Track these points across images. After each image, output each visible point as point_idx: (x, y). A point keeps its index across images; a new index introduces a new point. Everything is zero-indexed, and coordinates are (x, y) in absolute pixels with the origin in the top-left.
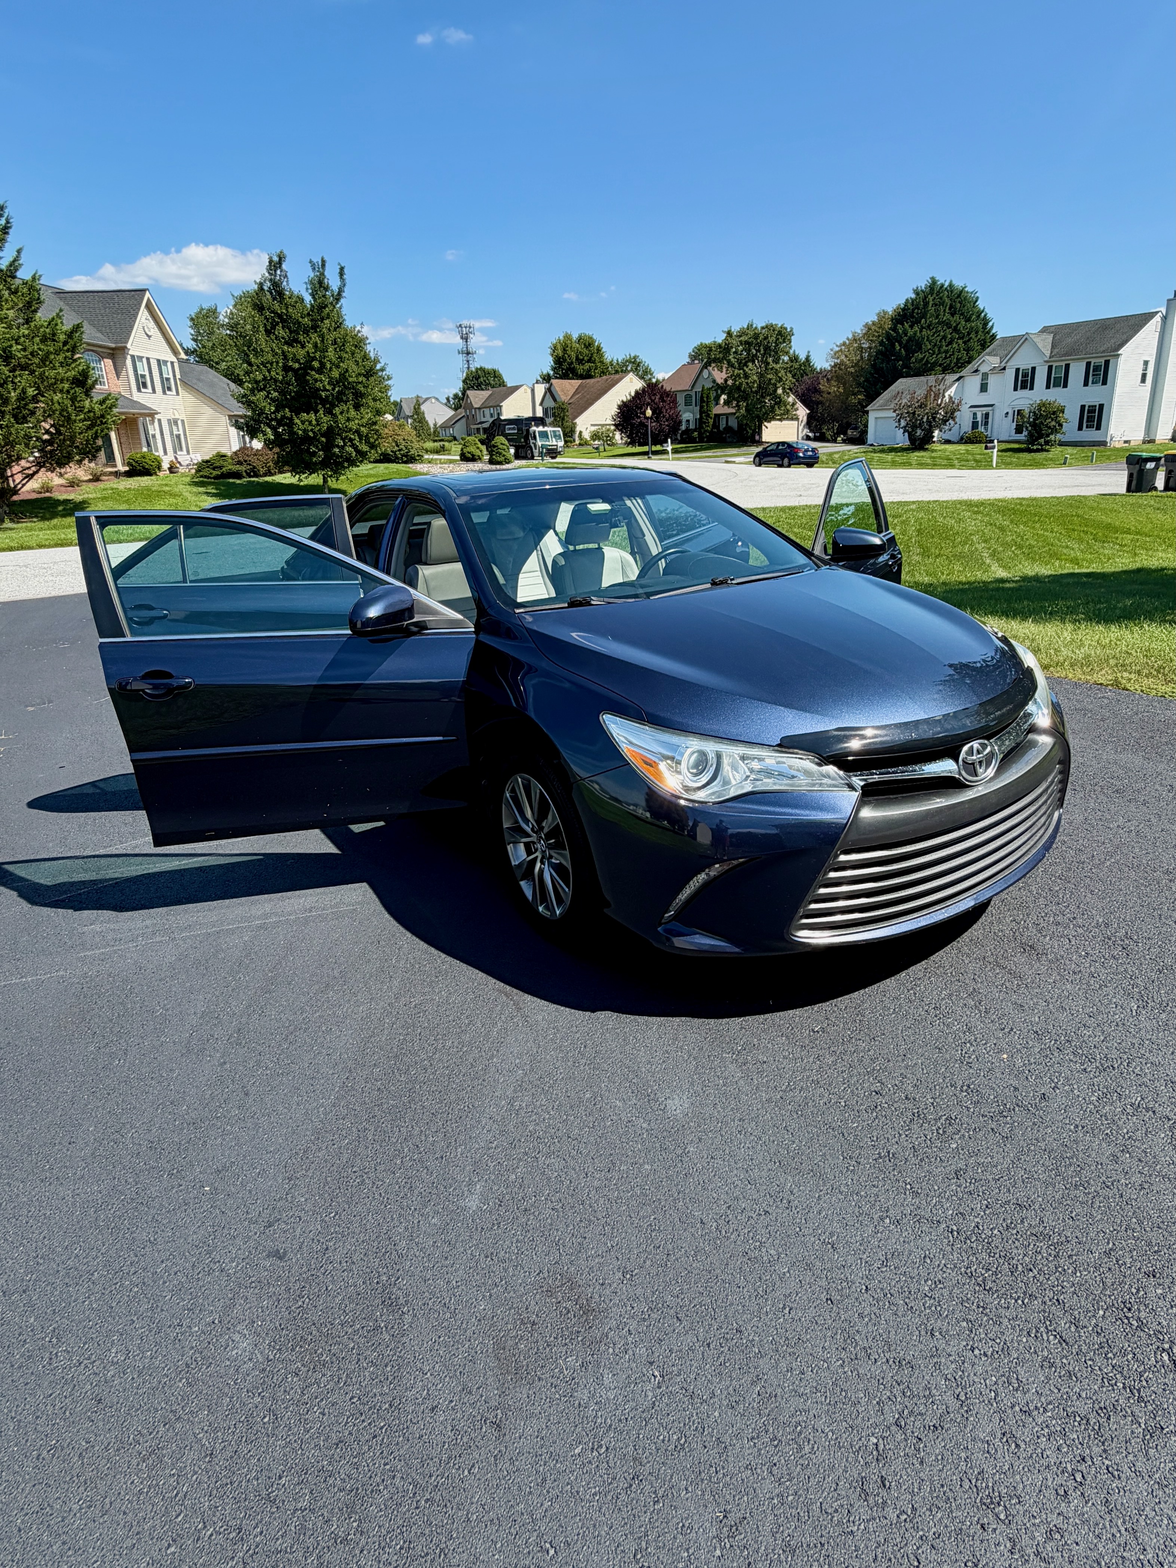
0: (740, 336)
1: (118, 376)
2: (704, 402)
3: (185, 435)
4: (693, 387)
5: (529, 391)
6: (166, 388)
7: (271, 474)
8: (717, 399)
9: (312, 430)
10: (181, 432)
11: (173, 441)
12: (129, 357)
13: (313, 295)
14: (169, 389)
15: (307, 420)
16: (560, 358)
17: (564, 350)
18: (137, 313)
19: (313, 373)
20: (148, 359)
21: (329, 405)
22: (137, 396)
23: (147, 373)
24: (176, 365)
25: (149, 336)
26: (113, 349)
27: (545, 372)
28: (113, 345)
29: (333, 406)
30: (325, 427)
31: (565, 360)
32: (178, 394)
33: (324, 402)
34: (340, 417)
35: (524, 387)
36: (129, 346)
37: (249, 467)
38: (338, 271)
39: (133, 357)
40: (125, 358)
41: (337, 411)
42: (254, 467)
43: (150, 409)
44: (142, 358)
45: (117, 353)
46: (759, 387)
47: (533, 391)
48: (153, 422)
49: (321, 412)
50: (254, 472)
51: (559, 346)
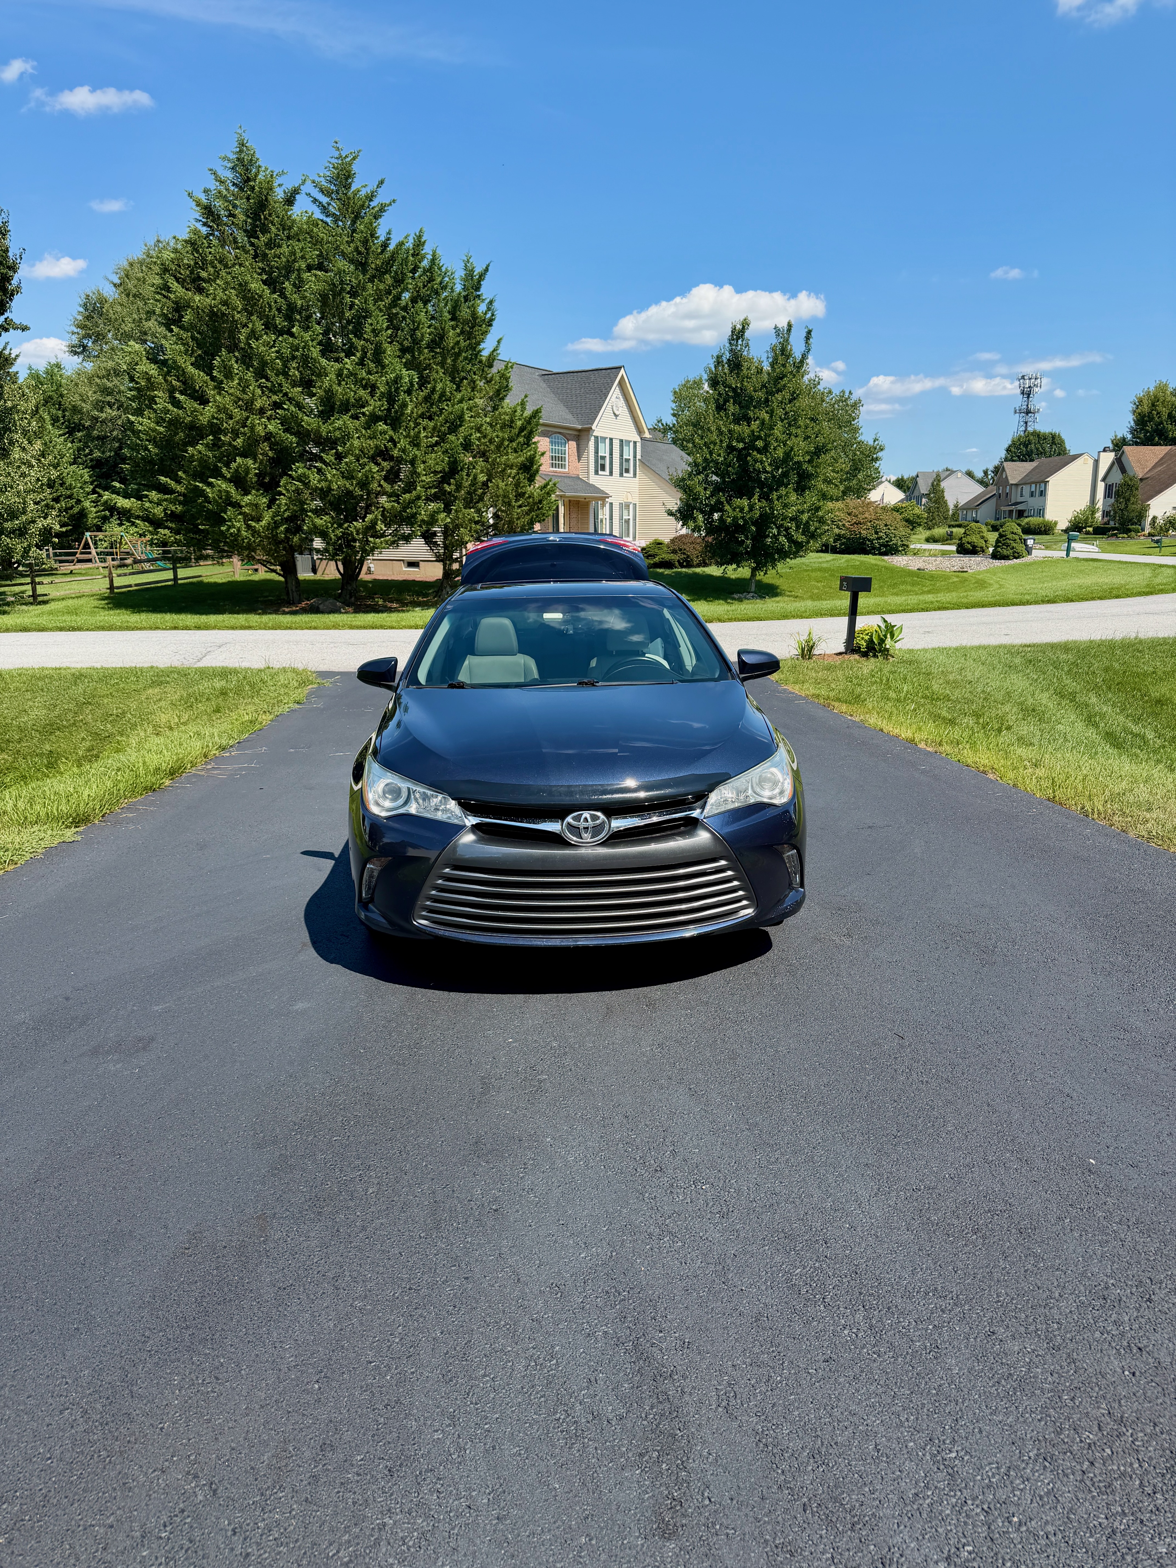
1: (579, 458)
3: (635, 519)
5: (1091, 462)
6: (624, 470)
7: (705, 565)
9: (742, 518)
10: (631, 517)
11: (621, 526)
12: (593, 438)
13: (772, 365)
14: (627, 471)
15: (738, 507)
16: (1145, 416)
17: (1153, 405)
18: (609, 392)
19: (755, 453)
20: (611, 440)
21: (767, 489)
22: (594, 480)
23: (607, 455)
24: (639, 445)
25: (616, 416)
26: (579, 431)
27: (1120, 436)
28: (580, 427)
29: (771, 490)
30: (757, 514)
31: (1151, 419)
32: (635, 475)
33: (762, 485)
34: (776, 502)
35: (1085, 456)
36: (594, 427)
37: (683, 556)
38: (805, 335)
39: (596, 438)
40: (589, 440)
41: (774, 495)
42: (688, 556)
43: (603, 492)
44: (605, 438)
45: (581, 435)
47: (1096, 462)
48: (603, 505)
49: (756, 497)
50: (688, 562)
51: (1145, 402)
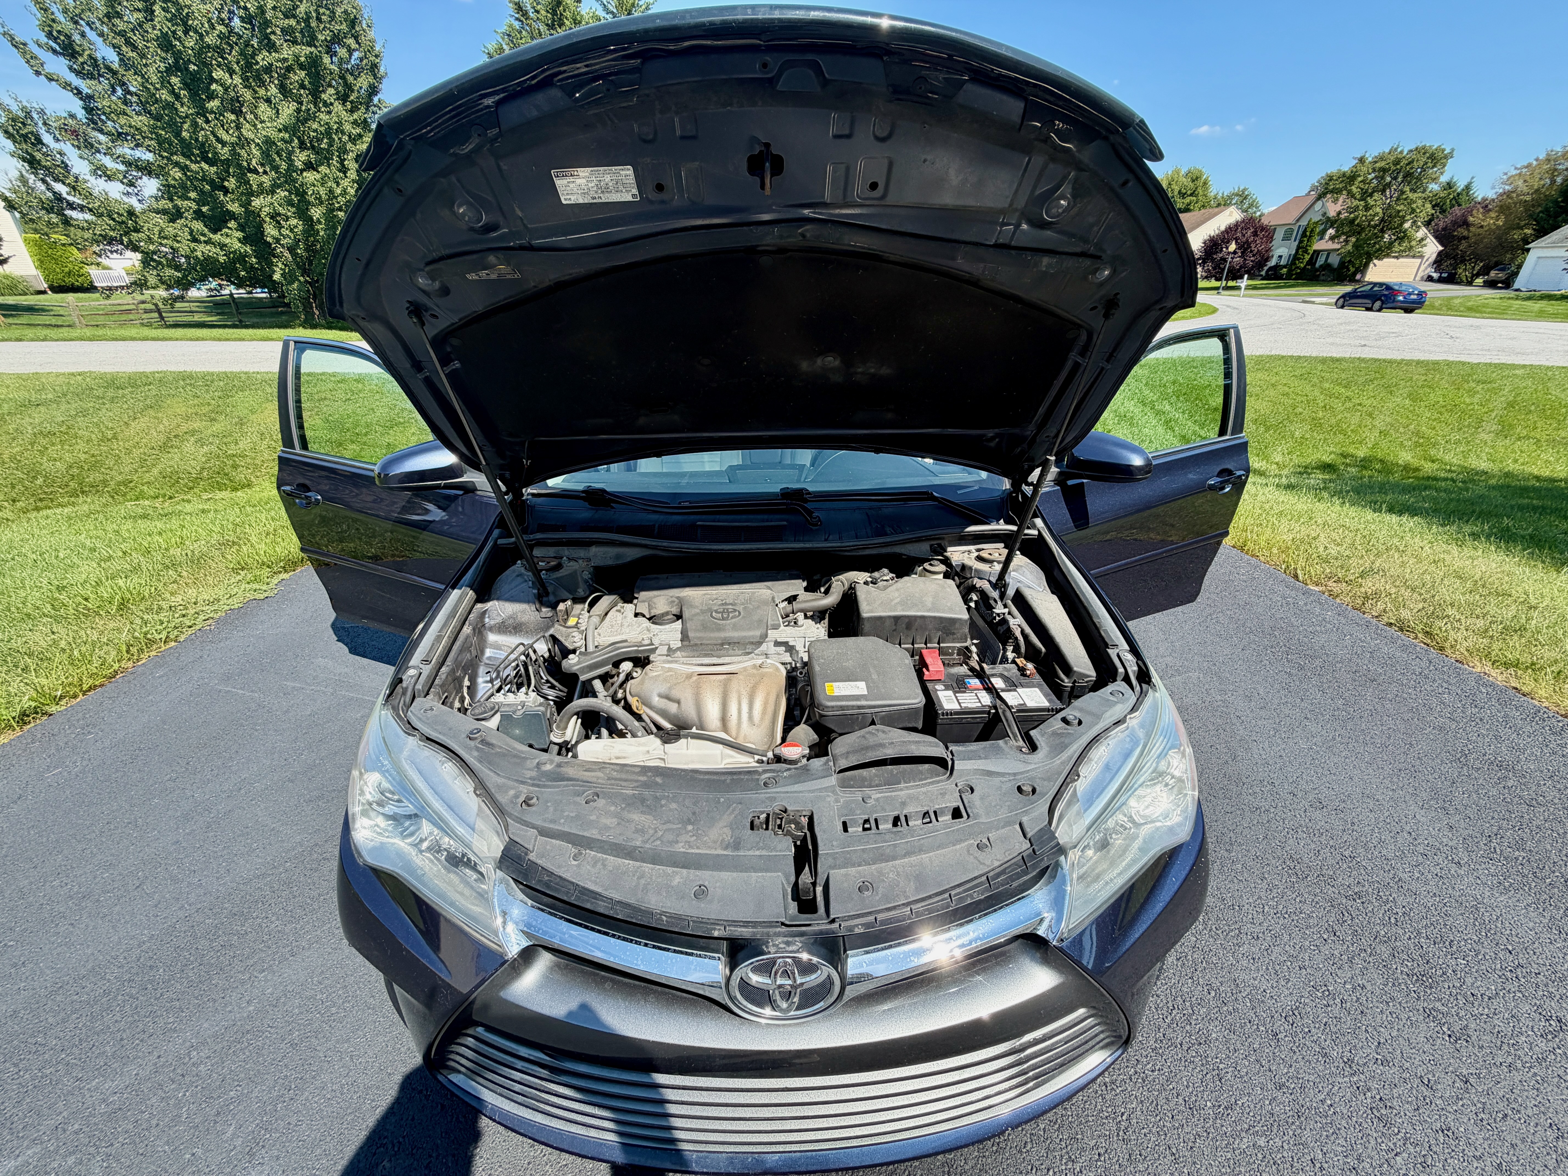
0: (1376, 162)
2: (1306, 236)
4: (1298, 220)
8: (1322, 233)
46: (1382, 220)
